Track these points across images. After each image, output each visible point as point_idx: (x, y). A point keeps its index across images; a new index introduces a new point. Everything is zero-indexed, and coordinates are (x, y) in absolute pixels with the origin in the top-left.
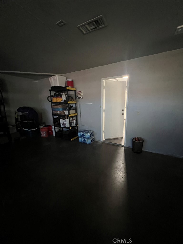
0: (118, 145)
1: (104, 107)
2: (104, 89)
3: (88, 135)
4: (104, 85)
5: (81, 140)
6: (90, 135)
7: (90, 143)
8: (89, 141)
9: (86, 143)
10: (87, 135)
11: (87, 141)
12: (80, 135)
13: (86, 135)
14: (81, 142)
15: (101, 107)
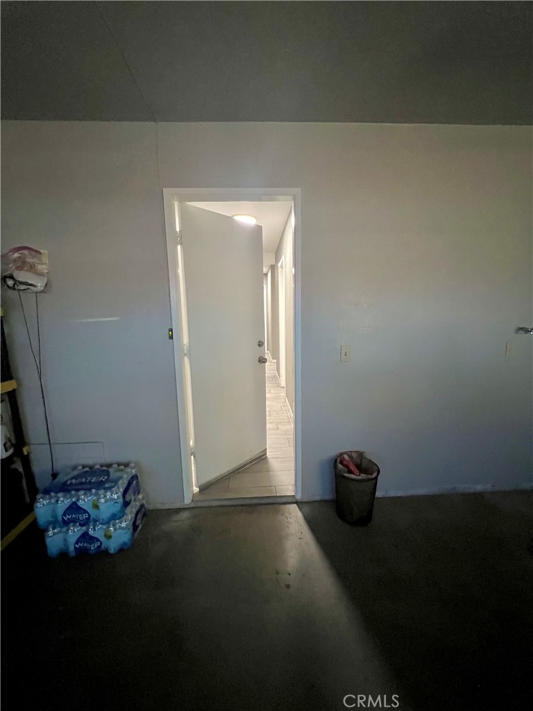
0: (271, 501)
1: (184, 336)
2: (179, 247)
3: (108, 501)
4: (178, 229)
5: (60, 540)
6: (121, 500)
7: (125, 543)
8: (118, 535)
9: (103, 553)
10: (102, 507)
11: (109, 537)
12: (54, 516)
13: (96, 507)
14: (63, 554)
15: (171, 337)
